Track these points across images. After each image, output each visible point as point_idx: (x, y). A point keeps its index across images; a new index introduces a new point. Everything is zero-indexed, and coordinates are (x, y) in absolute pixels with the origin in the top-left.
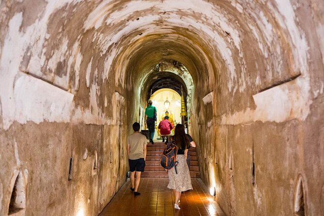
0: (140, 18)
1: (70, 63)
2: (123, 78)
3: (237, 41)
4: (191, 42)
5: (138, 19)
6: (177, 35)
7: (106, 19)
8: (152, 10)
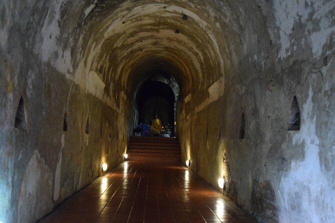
0: (143, 41)
1: (104, 67)
2: (126, 82)
3: (202, 58)
4: (177, 57)
5: (142, 42)
6: (167, 52)
7: (124, 42)
8: (151, 37)
